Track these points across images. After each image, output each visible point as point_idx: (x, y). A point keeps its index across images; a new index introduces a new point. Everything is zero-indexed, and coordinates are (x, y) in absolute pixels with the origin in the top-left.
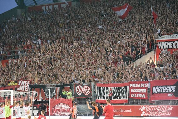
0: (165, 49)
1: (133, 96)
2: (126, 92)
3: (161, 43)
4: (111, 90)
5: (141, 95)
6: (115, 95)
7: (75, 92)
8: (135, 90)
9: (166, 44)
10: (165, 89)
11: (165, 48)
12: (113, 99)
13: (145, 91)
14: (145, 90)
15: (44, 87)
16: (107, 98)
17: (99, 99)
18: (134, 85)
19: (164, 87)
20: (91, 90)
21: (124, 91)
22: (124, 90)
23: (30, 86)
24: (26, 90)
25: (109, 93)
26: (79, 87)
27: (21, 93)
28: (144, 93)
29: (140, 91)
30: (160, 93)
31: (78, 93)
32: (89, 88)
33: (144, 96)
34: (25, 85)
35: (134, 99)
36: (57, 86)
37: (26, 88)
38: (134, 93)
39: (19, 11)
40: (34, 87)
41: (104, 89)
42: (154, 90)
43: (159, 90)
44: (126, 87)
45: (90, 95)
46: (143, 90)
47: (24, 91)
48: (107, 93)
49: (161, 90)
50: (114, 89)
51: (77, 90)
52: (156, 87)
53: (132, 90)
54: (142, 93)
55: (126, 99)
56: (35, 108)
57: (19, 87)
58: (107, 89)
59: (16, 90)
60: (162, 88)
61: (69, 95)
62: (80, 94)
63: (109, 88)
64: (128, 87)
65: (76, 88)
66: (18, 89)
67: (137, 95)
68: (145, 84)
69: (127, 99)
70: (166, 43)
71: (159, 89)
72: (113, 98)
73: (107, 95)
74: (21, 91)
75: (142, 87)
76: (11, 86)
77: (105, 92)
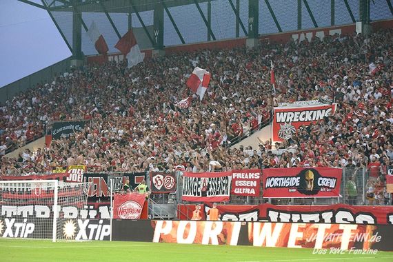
0: (288, 123)
1: (237, 191)
2: (227, 185)
3: (282, 113)
4: (205, 182)
5: (249, 190)
6: (211, 189)
7: (153, 185)
8: (240, 182)
9: (290, 116)
10: (285, 182)
11: (288, 121)
12: (208, 196)
13: (255, 184)
14: (255, 182)
15: (105, 177)
16: (199, 194)
17: (188, 195)
18: (239, 175)
19: (283, 179)
20: (176, 182)
21: (224, 184)
22: (224, 182)
23: (84, 175)
24: (78, 181)
25: (201, 187)
26: (159, 177)
27: (73, 185)
28: (253, 187)
29: (247, 184)
30: (277, 187)
31: (156, 186)
32: (172, 178)
33: (253, 192)
34: (78, 173)
35: (239, 195)
36: (125, 175)
37: (79, 178)
38: (239, 187)
39: (74, 62)
40: (92, 175)
41: (195, 180)
42: (268, 184)
43: (275, 183)
44: (227, 178)
45: (174, 189)
46: (252, 182)
47: (77, 182)
48: (199, 186)
49: (278, 182)
50: (210, 180)
51: (154, 182)
52: (271, 178)
53: (237, 182)
54: (250, 188)
55: (226, 195)
56: (91, 207)
57: (69, 176)
58: (199, 180)
59: (65, 180)
60: (280, 179)
61: (142, 189)
62: (159, 188)
63: (202, 179)
64: (230, 178)
65: (154, 178)
66: (68, 179)
67: (244, 189)
68: (256, 175)
69: (229, 195)
70: (289, 113)
71: (275, 181)
72: (207, 194)
73: (200, 190)
74: (71, 181)
75: (250, 178)
76: (56, 174)
77: (196, 184)
